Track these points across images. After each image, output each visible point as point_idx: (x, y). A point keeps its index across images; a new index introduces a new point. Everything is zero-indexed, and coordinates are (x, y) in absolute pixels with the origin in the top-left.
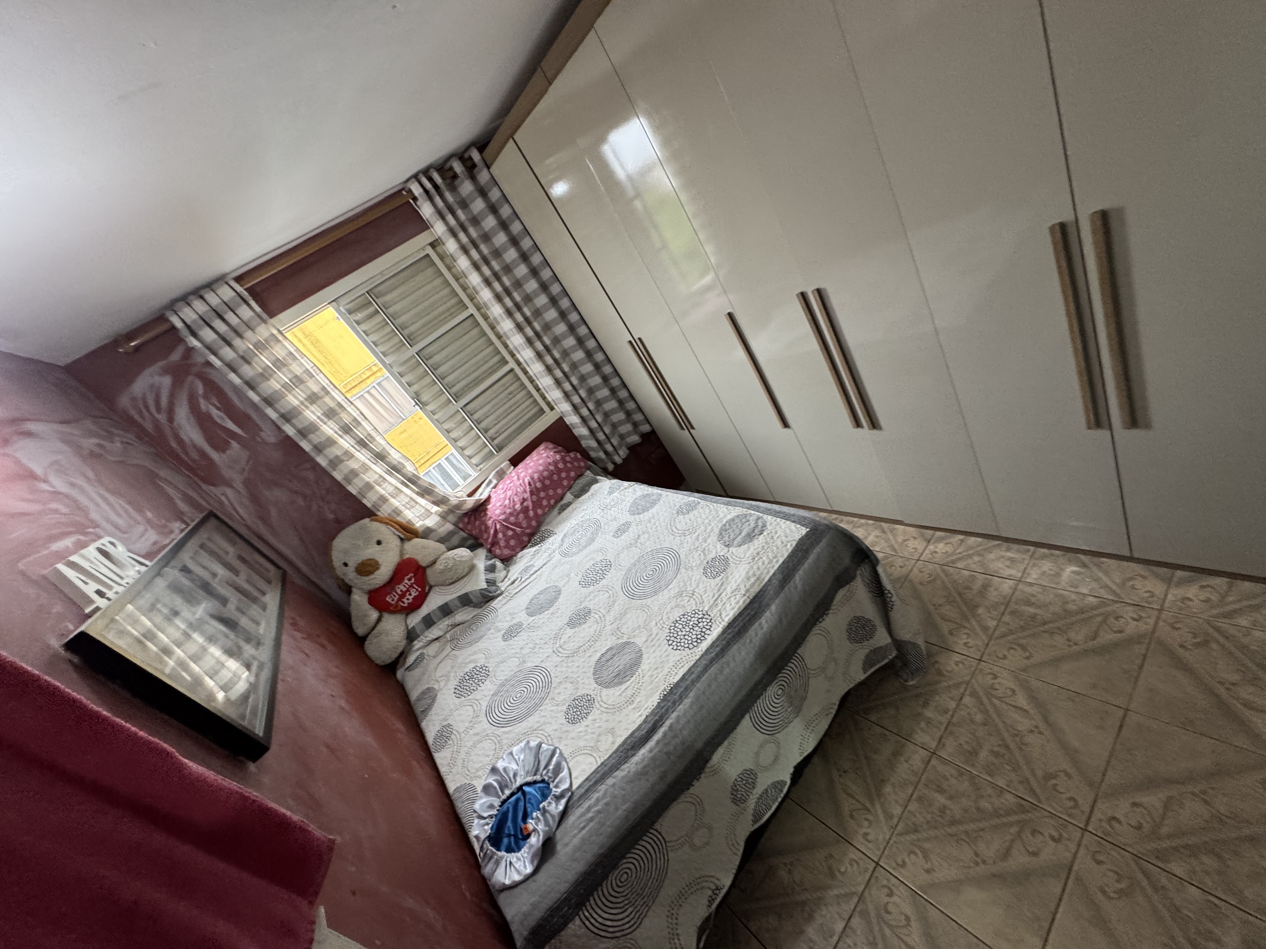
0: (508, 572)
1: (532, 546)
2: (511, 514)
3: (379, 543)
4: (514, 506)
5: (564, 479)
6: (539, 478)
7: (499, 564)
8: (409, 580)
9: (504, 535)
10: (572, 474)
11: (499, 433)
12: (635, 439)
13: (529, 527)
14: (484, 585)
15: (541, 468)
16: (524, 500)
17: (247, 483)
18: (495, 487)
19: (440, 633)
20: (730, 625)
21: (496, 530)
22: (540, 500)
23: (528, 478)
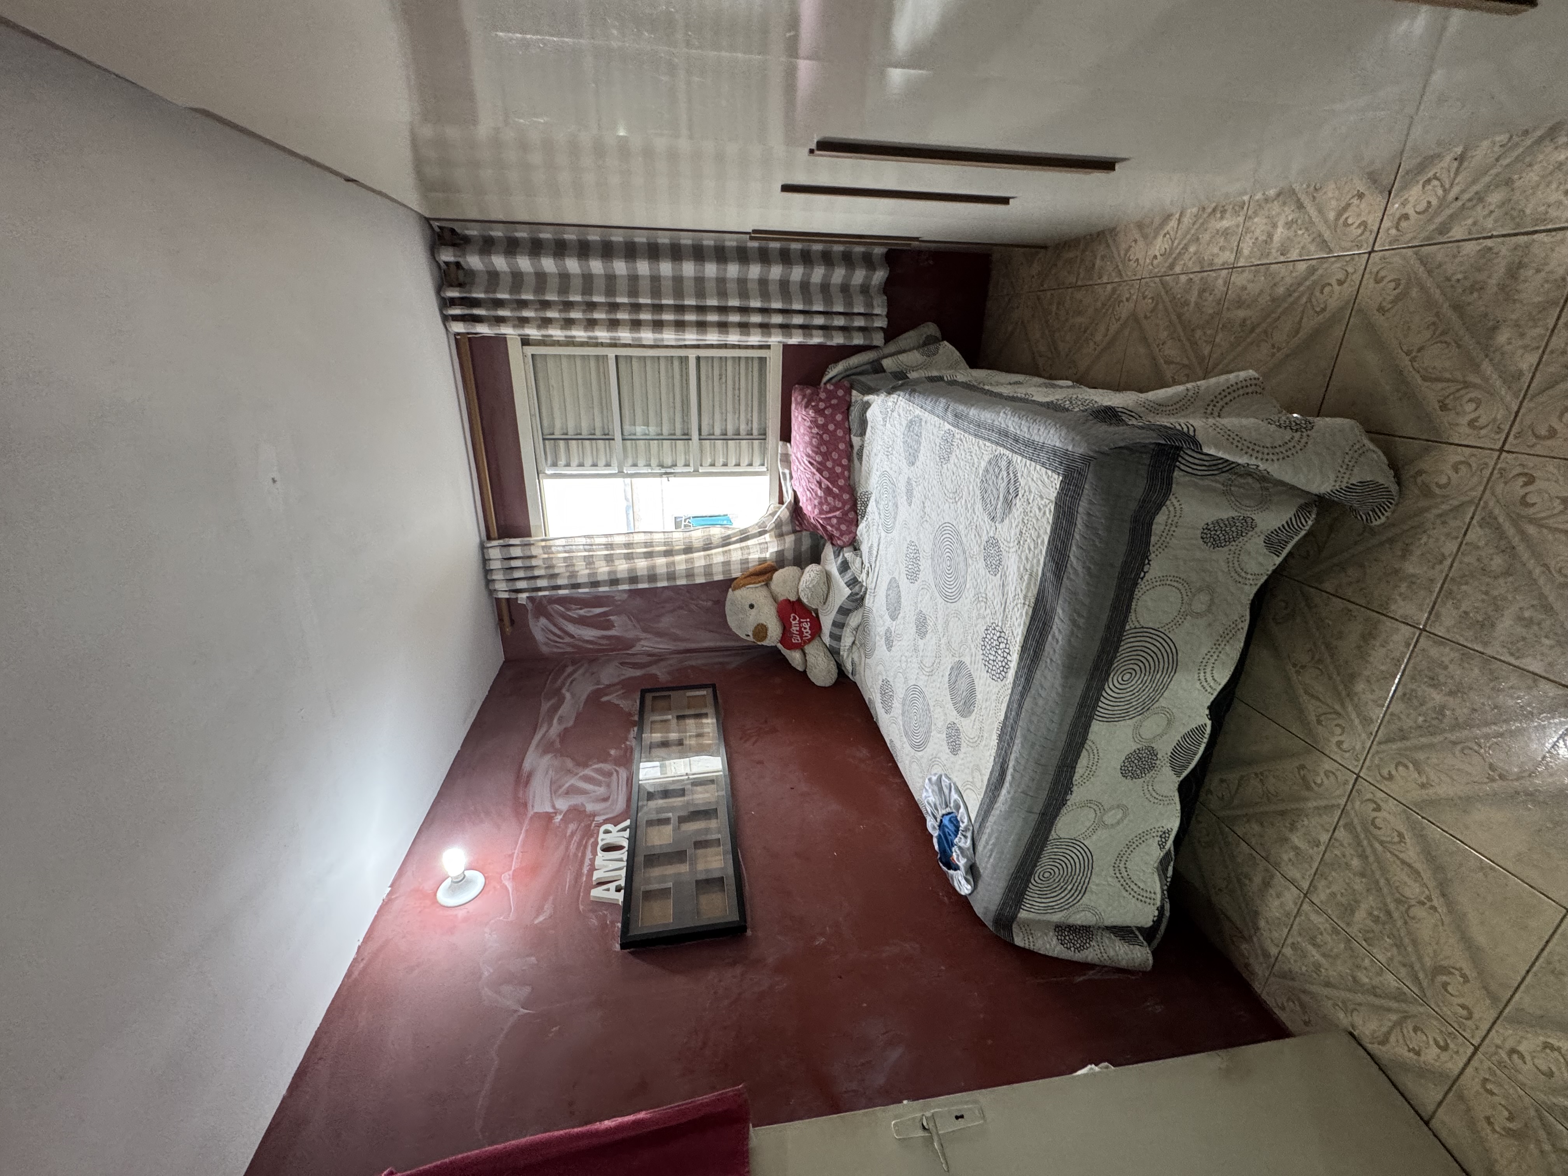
0: (861, 557)
1: (863, 517)
2: (821, 503)
3: (752, 606)
4: (816, 494)
5: (835, 430)
6: (813, 451)
7: (848, 554)
8: (795, 619)
9: (832, 526)
10: (839, 417)
11: (749, 422)
12: (880, 276)
13: (844, 503)
14: (847, 591)
15: (807, 438)
16: (819, 483)
17: (645, 630)
18: (791, 477)
19: (851, 639)
20: (1024, 648)
21: (821, 525)
22: (831, 471)
23: (805, 457)
